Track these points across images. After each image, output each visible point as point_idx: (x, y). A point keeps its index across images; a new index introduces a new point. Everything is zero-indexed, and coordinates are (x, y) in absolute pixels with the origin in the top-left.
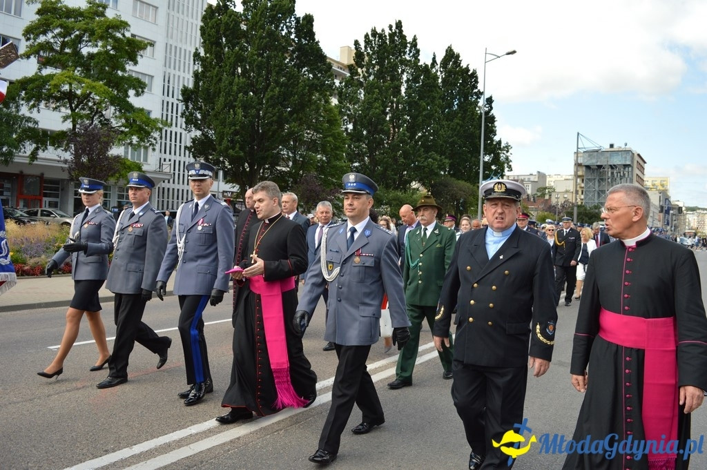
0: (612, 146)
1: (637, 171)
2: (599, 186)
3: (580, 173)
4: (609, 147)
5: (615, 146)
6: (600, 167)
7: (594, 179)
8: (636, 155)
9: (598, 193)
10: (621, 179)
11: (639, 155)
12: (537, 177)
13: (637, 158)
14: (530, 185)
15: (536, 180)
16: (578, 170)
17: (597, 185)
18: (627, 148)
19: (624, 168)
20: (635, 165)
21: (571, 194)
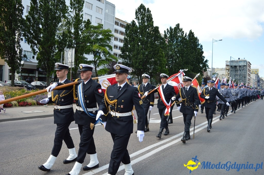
0: (239, 59)
1: (248, 68)
2: (235, 73)
3: (228, 68)
4: (238, 59)
5: (240, 59)
6: (236, 67)
7: (233, 70)
8: (248, 62)
9: (235, 75)
10: (243, 71)
14: (209, 72)
15: (211, 70)
16: (227, 67)
17: (234, 72)
18: (245, 60)
19: (244, 67)
20: (248, 66)
21: (225, 76)
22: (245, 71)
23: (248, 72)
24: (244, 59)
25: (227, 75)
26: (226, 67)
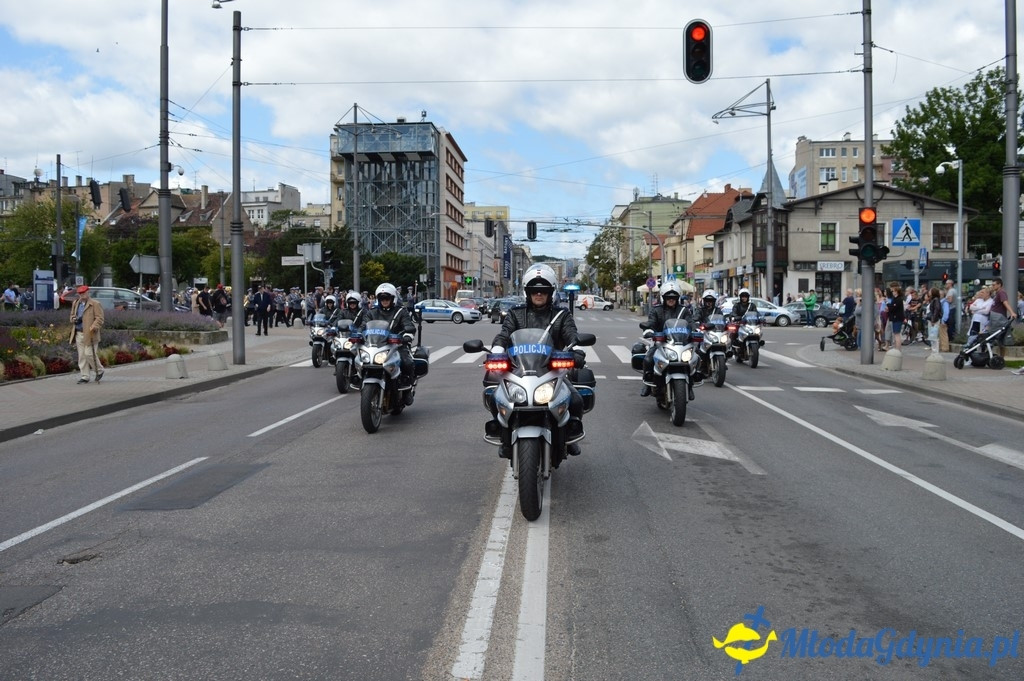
1: (445, 170)
3: (342, 177)
6: (375, 158)
7: (364, 185)
8: (443, 135)
10: (415, 184)
11: (449, 136)
12: (279, 194)
13: (445, 143)
14: (265, 210)
15: (279, 200)
16: (340, 173)
17: (370, 196)
18: (426, 120)
19: (422, 162)
20: (443, 157)
21: (327, 219)
22: (430, 183)
23: (445, 196)
24: (424, 116)
25: (340, 213)
26: (335, 170)
